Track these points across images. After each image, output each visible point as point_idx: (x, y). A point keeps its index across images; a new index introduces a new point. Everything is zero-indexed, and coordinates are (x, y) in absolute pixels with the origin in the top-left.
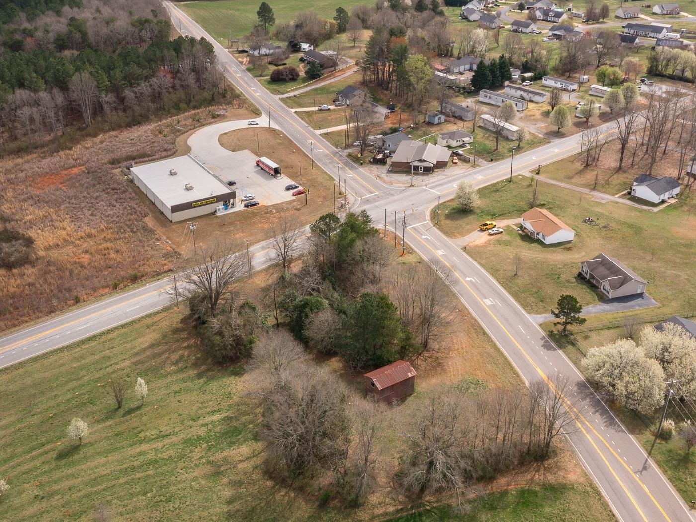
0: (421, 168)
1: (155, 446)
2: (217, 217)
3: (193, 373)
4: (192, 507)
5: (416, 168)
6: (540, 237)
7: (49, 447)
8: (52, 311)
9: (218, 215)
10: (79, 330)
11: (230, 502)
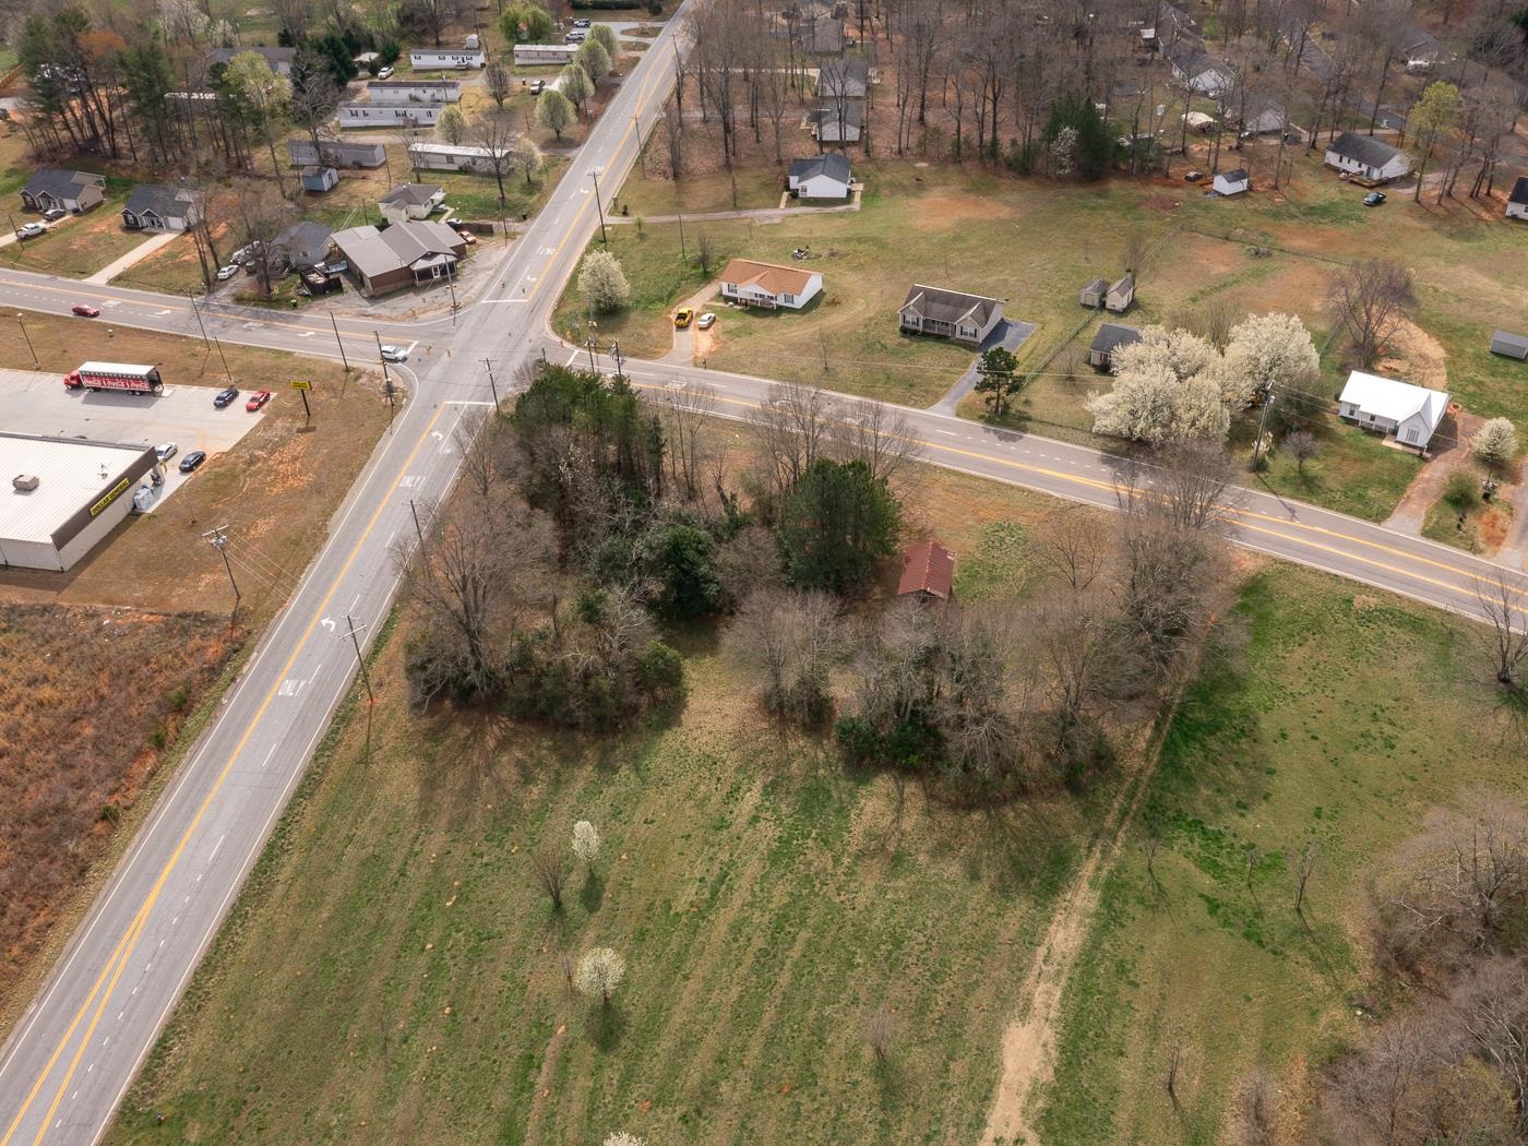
0: (436, 270)
1: (740, 902)
2: (152, 516)
3: (586, 772)
4: (941, 924)
5: (425, 274)
6: (781, 301)
7: (552, 1049)
8: (80, 871)
9: (150, 510)
10: (217, 858)
11: (974, 876)
